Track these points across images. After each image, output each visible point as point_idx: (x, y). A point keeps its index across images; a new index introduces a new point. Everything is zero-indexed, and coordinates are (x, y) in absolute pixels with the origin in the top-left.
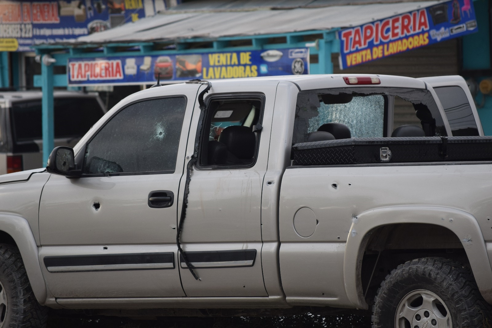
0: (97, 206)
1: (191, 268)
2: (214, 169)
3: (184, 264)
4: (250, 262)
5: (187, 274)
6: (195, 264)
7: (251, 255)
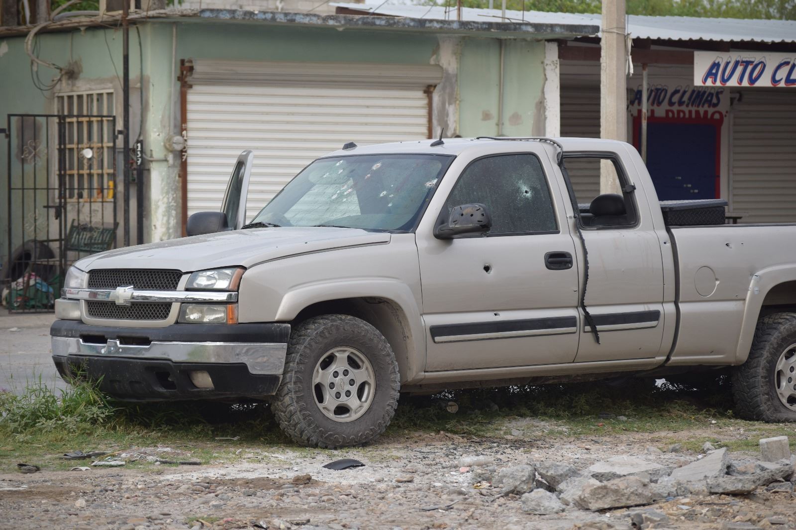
0: (487, 269)
1: (595, 332)
2: (599, 229)
3: (588, 328)
4: (654, 323)
5: (589, 338)
6: (599, 327)
7: (654, 316)
